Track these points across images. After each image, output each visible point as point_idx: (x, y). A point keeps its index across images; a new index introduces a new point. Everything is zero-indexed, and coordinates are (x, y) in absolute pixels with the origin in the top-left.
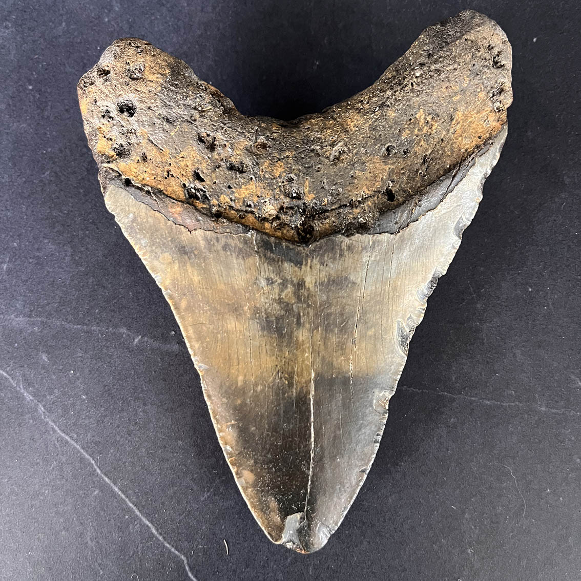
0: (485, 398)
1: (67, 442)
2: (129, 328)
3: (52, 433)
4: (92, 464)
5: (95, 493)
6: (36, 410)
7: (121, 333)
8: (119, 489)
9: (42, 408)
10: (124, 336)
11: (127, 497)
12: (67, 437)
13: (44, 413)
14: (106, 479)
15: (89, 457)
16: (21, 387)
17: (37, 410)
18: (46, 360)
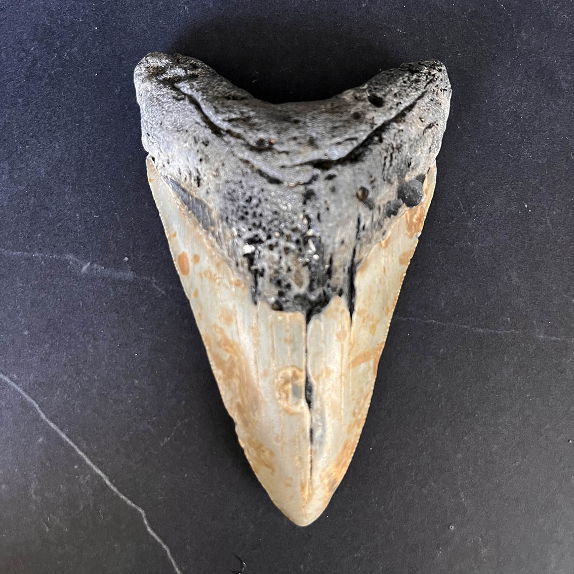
0: (477, 326)
2: (77, 253)
4: (35, 408)
5: (40, 441)
7: (67, 260)
8: (66, 435)
10: (71, 263)
11: (76, 444)
14: (52, 425)
15: (32, 401)
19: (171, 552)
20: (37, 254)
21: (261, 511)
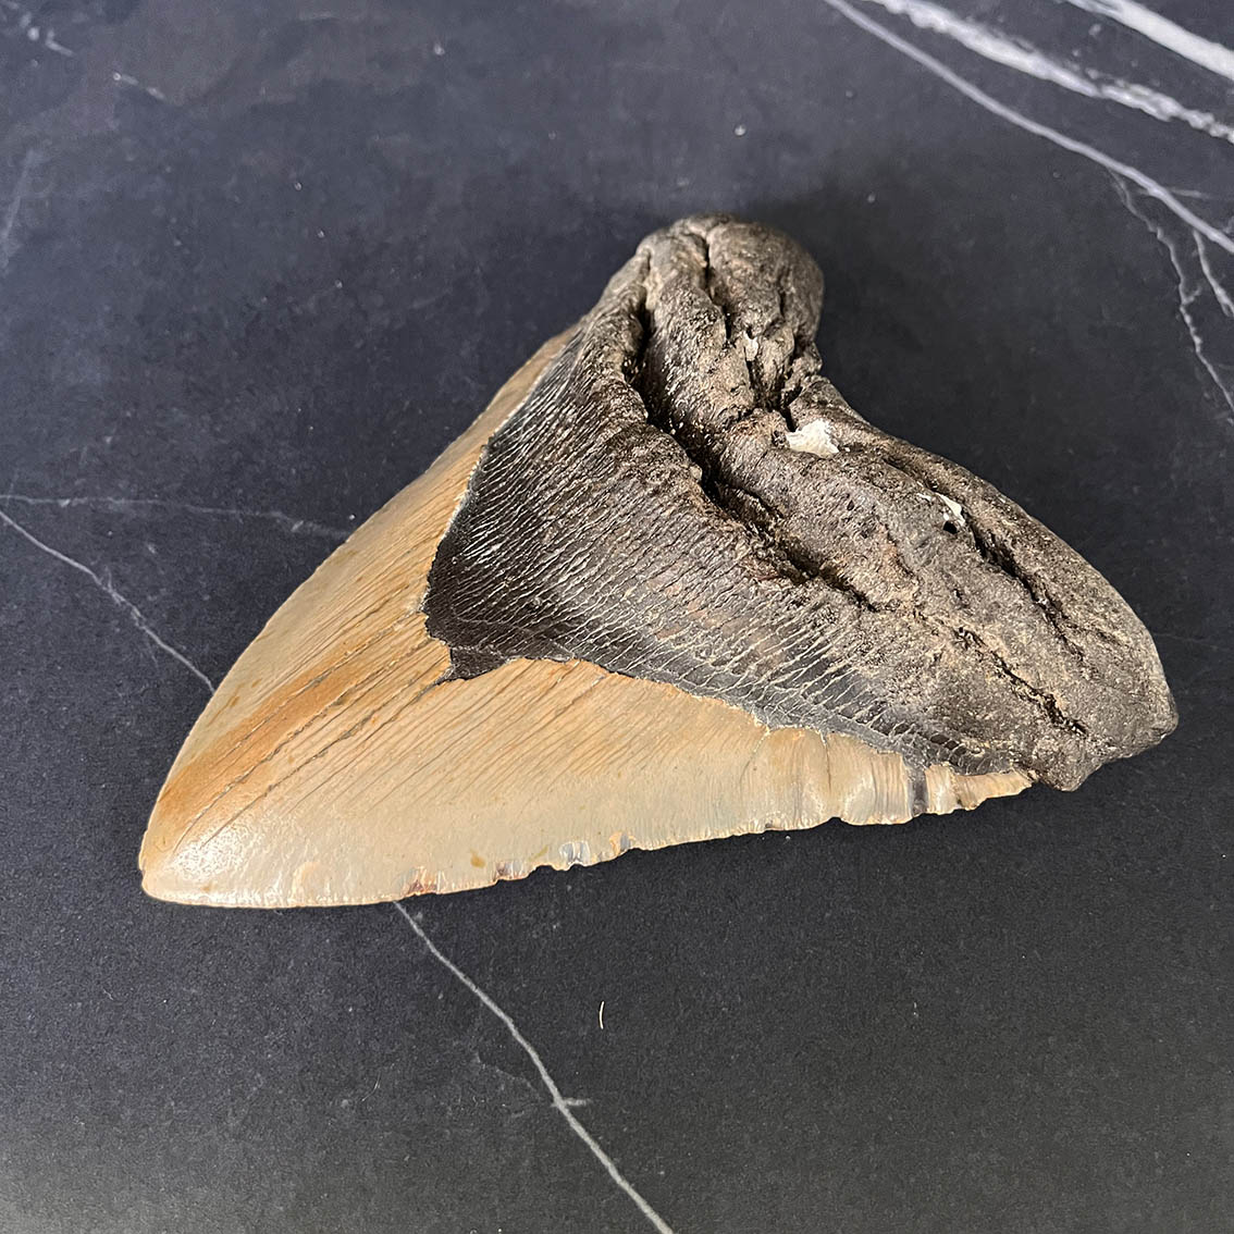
1: (170, 656)
3: (148, 644)
6: (128, 616)
9: (138, 613)
12: (172, 651)
13: (140, 619)
16: (109, 585)
17: (129, 614)
18: (153, 551)
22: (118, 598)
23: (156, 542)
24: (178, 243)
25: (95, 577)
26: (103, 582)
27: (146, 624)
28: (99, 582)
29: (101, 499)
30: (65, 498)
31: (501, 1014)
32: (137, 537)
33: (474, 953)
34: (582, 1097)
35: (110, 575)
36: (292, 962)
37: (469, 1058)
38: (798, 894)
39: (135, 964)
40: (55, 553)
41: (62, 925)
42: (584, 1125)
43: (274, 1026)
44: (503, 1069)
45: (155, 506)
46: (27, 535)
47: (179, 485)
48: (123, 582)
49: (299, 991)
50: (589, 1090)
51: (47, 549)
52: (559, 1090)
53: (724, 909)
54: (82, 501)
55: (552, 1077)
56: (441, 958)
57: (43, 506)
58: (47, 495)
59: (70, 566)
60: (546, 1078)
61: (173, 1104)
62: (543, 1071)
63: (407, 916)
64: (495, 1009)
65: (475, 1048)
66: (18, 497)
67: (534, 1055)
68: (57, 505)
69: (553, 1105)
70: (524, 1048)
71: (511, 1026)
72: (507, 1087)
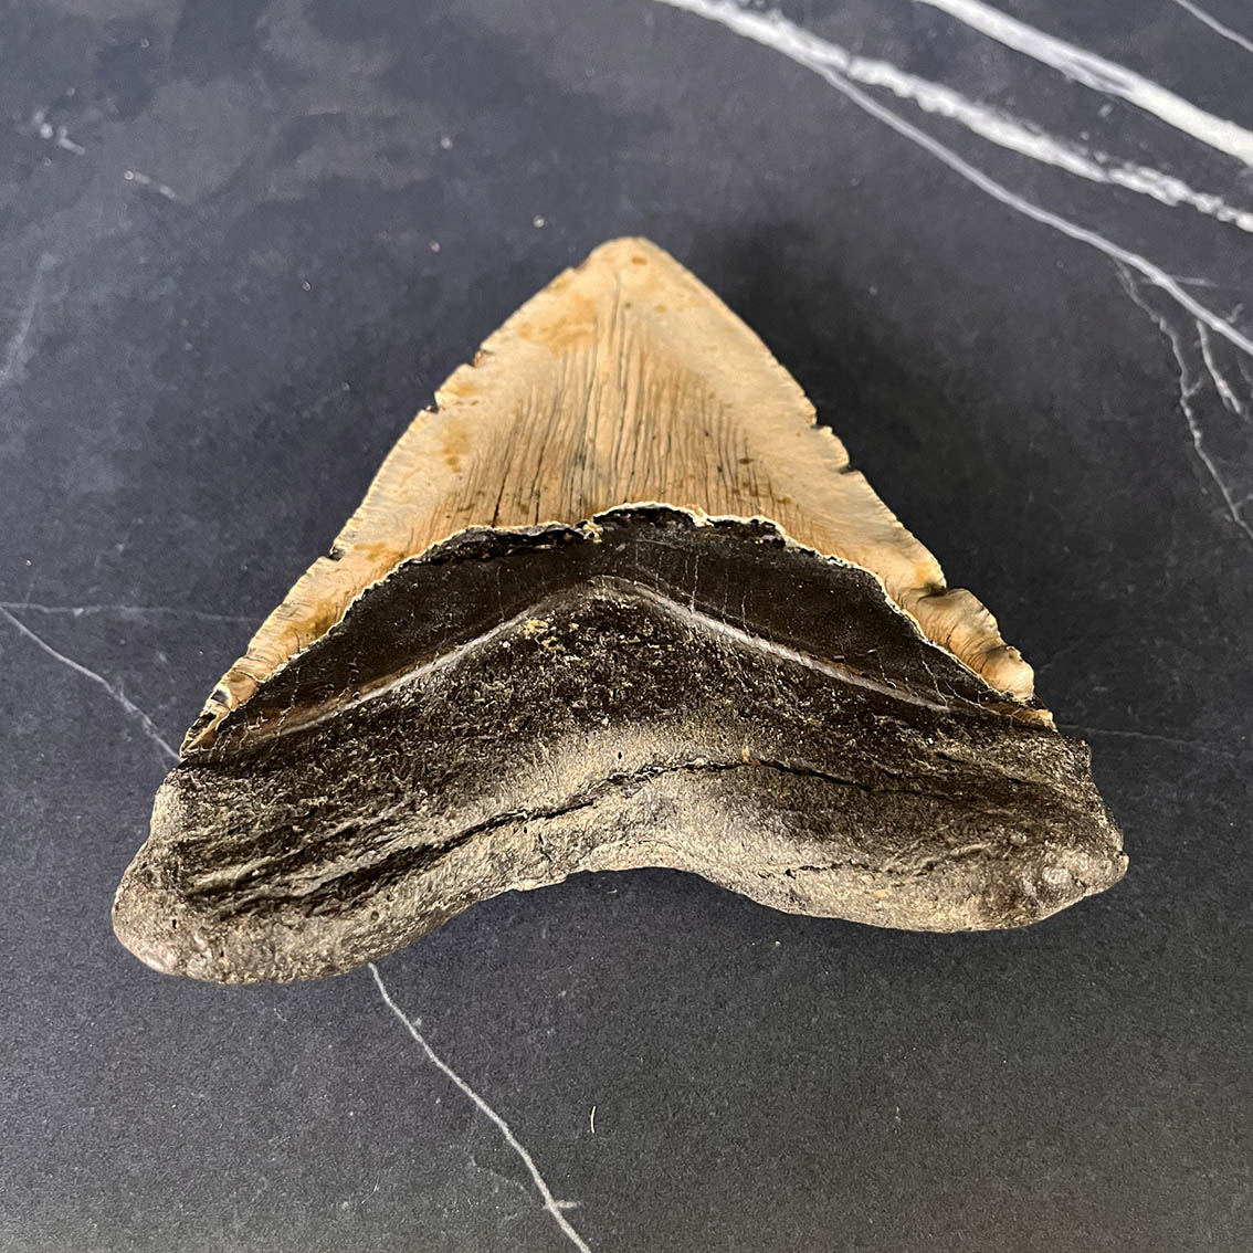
19: (380, 973)
20: (242, 619)
21: (510, 921)
22: (129, 706)
23: (169, 650)
24: (189, 346)
25: (107, 686)
26: (116, 691)
27: (158, 732)
28: (111, 691)
29: (113, 607)
30: (78, 606)
31: (496, 1119)
32: (149, 645)
33: (470, 1059)
34: (573, 1199)
35: (122, 683)
36: (296, 1067)
37: (465, 1161)
38: (786, 999)
39: (144, 1070)
40: (68, 661)
41: (75, 1031)
42: (574, 1226)
43: (279, 1130)
44: (498, 1171)
45: (165, 613)
46: (42, 644)
47: (188, 592)
48: (133, 691)
49: (303, 1095)
50: (580, 1193)
51: (61, 658)
52: (551, 1192)
53: (713, 1015)
54: (97, 609)
55: (544, 1180)
56: (440, 1064)
57: (57, 615)
58: (62, 603)
59: (83, 676)
60: (538, 1181)
61: (181, 1206)
62: (535, 1174)
63: (407, 1022)
64: (490, 1113)
65: (471, 1152)
66: (33, 606)
67: (527, 1158)
68: (72, 614)
69: (544, 1208)
70: (517, 1153)
71: (505, 1130)
72: (500, 1189)
